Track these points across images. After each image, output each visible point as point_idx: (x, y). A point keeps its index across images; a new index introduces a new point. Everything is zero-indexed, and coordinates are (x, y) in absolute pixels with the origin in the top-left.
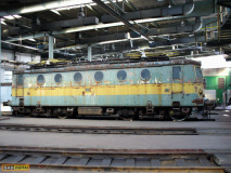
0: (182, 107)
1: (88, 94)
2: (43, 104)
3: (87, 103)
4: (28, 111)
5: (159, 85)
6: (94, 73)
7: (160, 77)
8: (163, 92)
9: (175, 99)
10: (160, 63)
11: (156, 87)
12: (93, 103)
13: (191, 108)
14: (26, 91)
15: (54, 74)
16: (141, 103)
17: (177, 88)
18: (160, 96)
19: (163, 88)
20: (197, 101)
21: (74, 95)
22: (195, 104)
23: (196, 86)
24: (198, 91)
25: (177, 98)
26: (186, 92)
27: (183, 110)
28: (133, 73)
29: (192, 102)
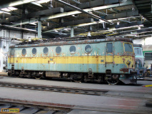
0: (113, 74)
1: (52, 62)
2: (25, 69)
3: (51, 69)
4: (17, 73)
5: (97, 57)
6: (55, 47)
7: (98, 50)
8: (100, 62)
9: (108, 68)
10: (98, 40)
11: (95, 58)
12: (55, 69)
13: (119, 74)
14: (16, 59)
15: (32, 48)
16: (85, 70)
17: (109, 59)
18: (98, 65)
19: (100, 59)
20: (123, 70)
21: (43, 63)
22: (122, 72)
23: (124, 57)
24: (125, 62)
25: (109, 67)
26: (116, 63)
27: (113, 76)
28: (80, 48)
29: (120, 70)
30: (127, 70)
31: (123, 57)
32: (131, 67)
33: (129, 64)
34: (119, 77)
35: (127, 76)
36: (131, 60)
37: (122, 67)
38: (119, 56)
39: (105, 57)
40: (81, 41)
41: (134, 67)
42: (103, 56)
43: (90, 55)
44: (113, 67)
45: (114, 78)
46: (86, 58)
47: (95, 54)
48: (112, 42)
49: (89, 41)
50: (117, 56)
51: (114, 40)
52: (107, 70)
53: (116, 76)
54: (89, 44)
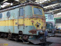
22: (31, 34)
23: (33, 20)
24: (34, 24)
25: (21, 29)
26: (26, 25)
27: (24, 37)
28: (4, 14)
29: (29, 32)
30: (35, 32)
31: (31, 20)
32: (40, 28)
33: (38, 26)
35: (37, 37)
37: (31, 29)
38: (28, 19)
39: (18, 20)
40: (5, 9)
41: (44, 29)
42: (17, 20)
43: (9, 19)
44: (24, 28)
45: (24, 39)
46: (7, 22)
47: (12, 18)
48: (23, 7)
49: (9, 8)
50: (27, 19)
51: (25, 5)
52: (20, 31)
53: (26, 37)
54: (9, 11)
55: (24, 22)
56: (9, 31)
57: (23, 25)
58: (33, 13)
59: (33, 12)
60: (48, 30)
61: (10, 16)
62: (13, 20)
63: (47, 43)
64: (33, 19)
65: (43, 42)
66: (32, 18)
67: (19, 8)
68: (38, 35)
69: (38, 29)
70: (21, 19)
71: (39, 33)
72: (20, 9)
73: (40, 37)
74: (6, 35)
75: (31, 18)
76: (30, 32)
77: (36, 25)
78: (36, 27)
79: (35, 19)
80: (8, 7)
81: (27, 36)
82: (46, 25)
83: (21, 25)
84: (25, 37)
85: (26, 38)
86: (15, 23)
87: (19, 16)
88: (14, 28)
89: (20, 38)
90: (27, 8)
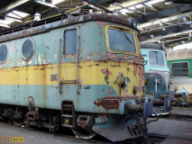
7: (46, 51)
8: (49, 82)
18: (45, 88)
22: (102, 109)
23: (108, 66)
24: (112, 79)
25: (70, 94)
26: (84, 83)
27: (78, 120)
28: (14, 48)
29: (95, 103)
30: (115, 104)
31: (103, 66)
32: (128, 92)
33: (123, 86)
34: (93, 122)
35: (118, 120)
36: (130, 75)
37: (102, 95)
38: (92, 63)
39: (60, 68)
40: (16, 33)
41: (139, 94)
42: (55, 66)
43: (30, 63)
44: (78, 93)
45: (79, 125)
46: (22, 72)
47: (40, 60)
48: (76, 26)
49: (31, 30)
50: (88, 63)
51: (81, 19)
52: (65, 103)
53: (85, 119)
54: (30, 38)
55: (78, 74)
56: (31, 100)
57: (77, 82)
58: (108, 45)
59: (107, 41)
60: (152, 97)
61: (32, 55)
62: (44, 67)
63: (150, 137)
64: (109, 63)
65: (139, 135)
66: (105, 61)
67: (63, 30)
68: (125, 114)
69: (123, 94)
70: (69, 65)
71: (126, 106)
72: (67, 33)
73: (128, 119)
74: (18, 115)
75: (100, 61)
76: (98, 105)
77: (116, 82)
78: (116, 88)
79: (113, 64)
80: (28, 26)
81: (89, 117)
82: (146, 84)
83: (68, 83)
84: (81, 119)
85: (87, 122)
86: (49, 77)
87: (64, 53)
88: (45, 92)
89: (66, 124)
90: (87, 31)
